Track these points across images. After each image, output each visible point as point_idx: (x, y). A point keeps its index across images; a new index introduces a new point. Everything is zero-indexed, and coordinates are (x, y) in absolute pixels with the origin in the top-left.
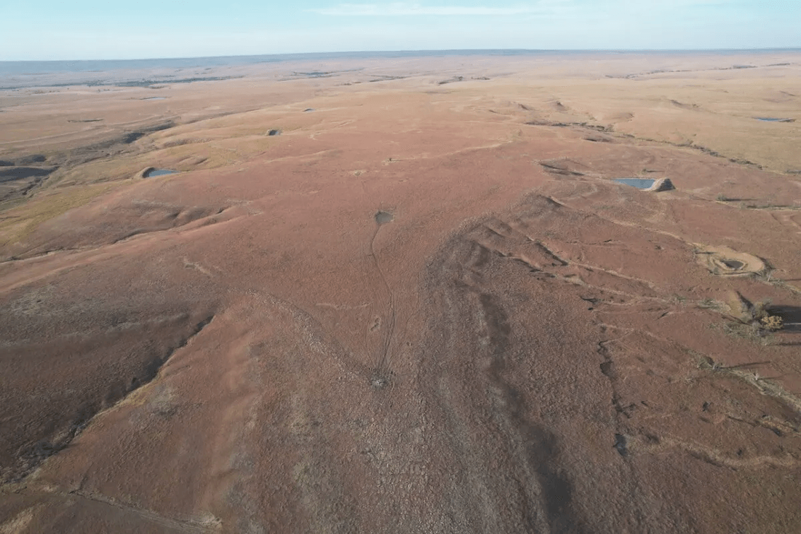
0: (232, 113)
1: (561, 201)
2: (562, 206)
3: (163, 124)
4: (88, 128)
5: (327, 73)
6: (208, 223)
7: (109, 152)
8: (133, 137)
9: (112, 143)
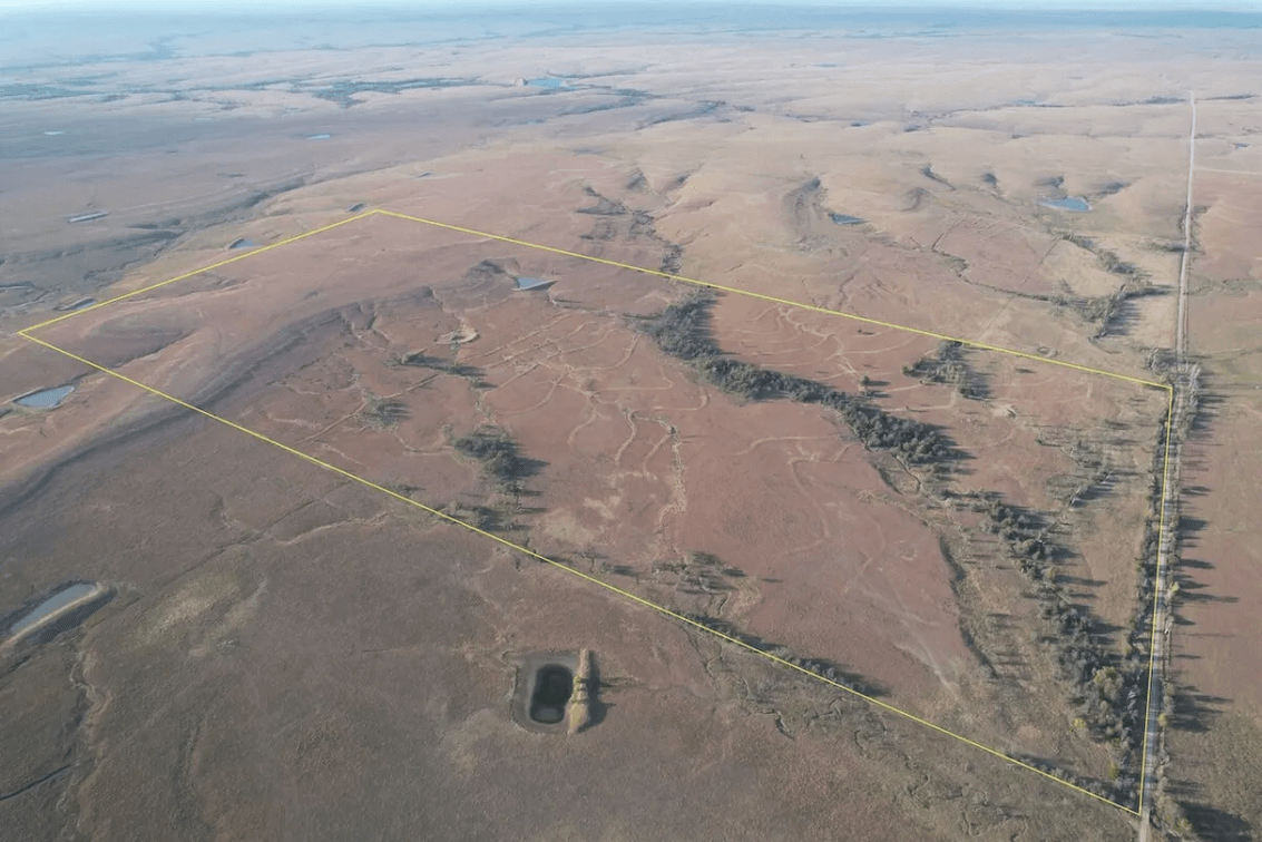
3: (293, 183)
4: (228, 186)
6: (233, 290)
7: (229, 216)
8: (256, 200)
9: (236, 207)
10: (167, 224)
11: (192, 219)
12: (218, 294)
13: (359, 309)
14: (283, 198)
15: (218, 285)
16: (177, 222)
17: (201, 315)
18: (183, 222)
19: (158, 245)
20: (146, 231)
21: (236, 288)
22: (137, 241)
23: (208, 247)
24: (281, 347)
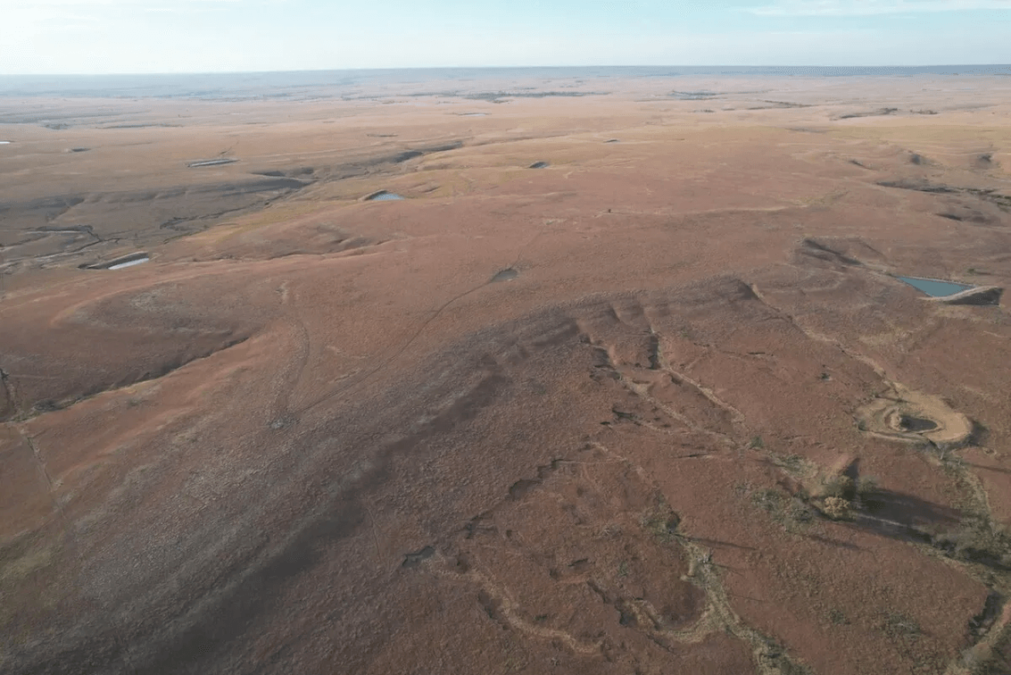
0: (531, 138)
1: (761, 292)
2: (757, 298)
3: (450, 145)
4: (377, 143)
5: (714, 94)
6: (356, 254)
7: (371, 170)
8: (407, 156)
9: (382, 161)
10: (296, 173)
11: (327, 169)
12: (330, 260)
13: (612, 312)
14: (436, 156)
15: (337, 244)
16: (309, 171)
17: (285, 296)
18: (316, 172)
19: (276, 193)
20: (267, 178)
21: (362, 252)
22: (253, 187)
23: (337, 198)
24: (449, 402)
